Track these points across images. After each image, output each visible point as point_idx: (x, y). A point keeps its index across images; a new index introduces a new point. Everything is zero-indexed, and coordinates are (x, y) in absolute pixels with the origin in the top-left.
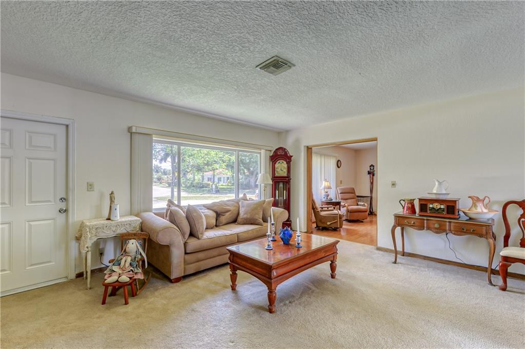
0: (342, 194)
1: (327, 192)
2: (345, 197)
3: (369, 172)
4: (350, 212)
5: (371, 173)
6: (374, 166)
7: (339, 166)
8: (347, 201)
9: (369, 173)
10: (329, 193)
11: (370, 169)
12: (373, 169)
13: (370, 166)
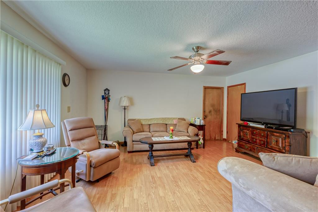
0: (73, 132)
1: (41, 136)
2: (80, 136)
3: (103, 96)
4: (94, 168)
5: (106, 98)
6: (109, 90)
7: (67, 83)
8: (82, 141)
9: (103, 98)
10: (45, 137)
11: (105, 93)
12: (109, 93)
13: (105, 90)
